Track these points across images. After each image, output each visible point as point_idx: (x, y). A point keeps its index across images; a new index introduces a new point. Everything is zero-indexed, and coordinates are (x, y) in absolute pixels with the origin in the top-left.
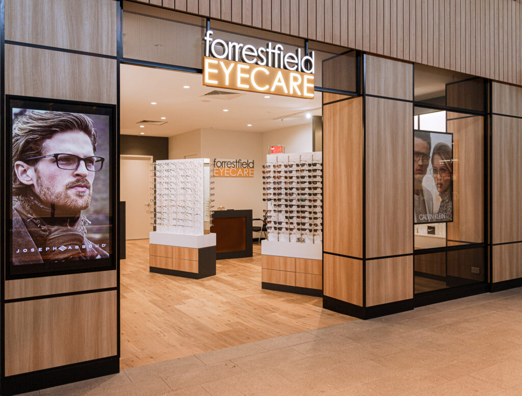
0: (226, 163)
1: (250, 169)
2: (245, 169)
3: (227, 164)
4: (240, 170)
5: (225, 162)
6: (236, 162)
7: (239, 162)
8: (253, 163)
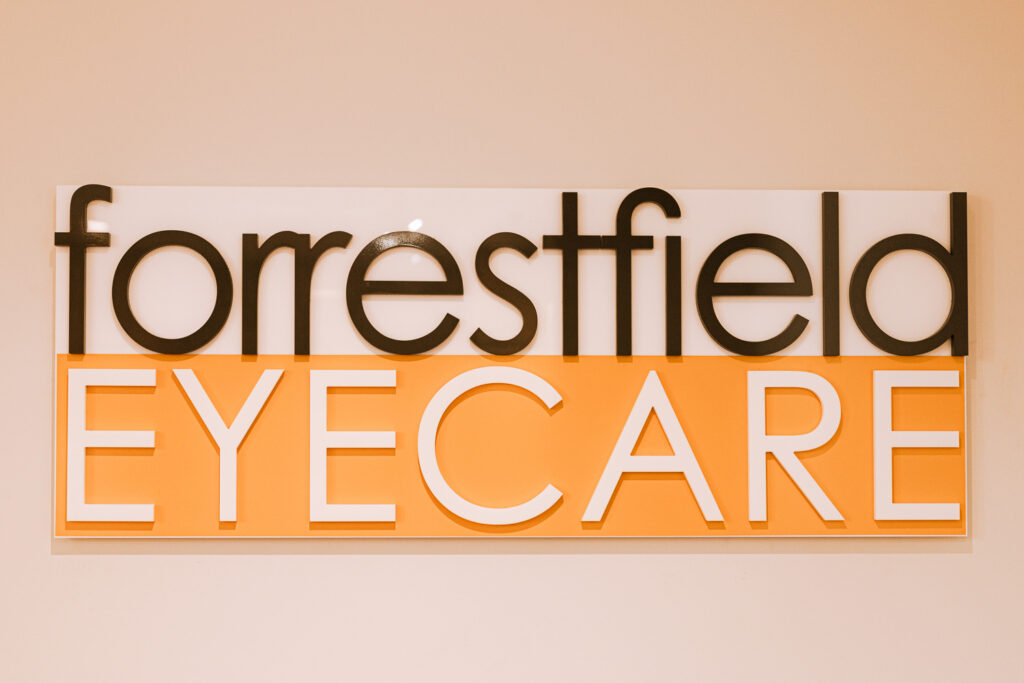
0: (332, 271)
1: (890, 377)
2: (760, 378)
3: (358, 287)
4: (652, 394)
5: (307, 254)
6: (570, 243)
7: (624, 243)
8: (954, 260)
